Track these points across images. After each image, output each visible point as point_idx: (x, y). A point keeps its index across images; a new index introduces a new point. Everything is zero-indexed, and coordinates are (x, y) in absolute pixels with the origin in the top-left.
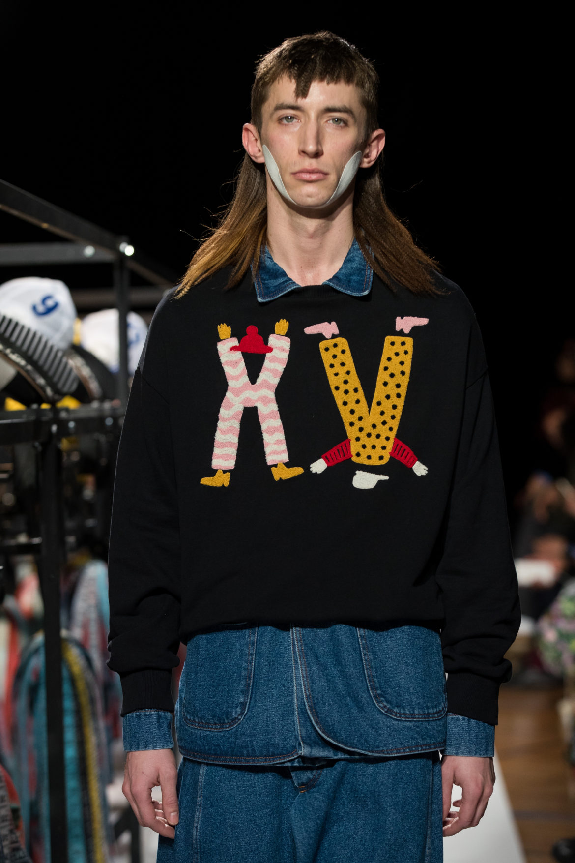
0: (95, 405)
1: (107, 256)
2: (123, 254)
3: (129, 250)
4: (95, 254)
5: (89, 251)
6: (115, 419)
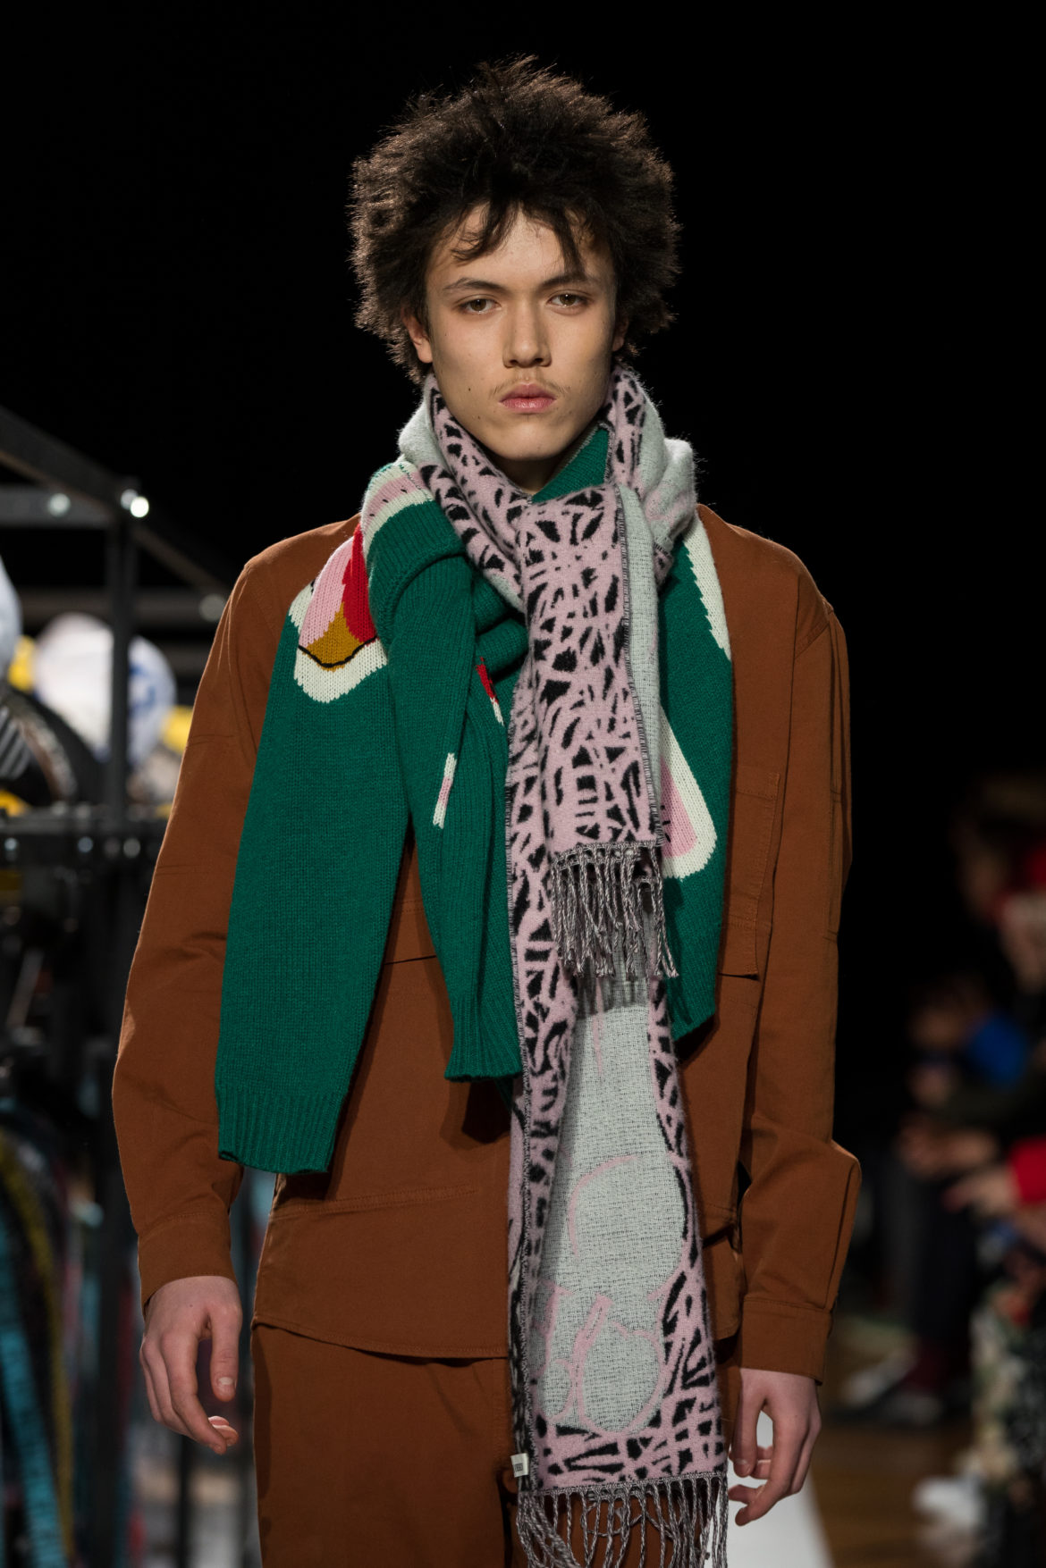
0: (59, 810)
1: (94, 515)
2: (127, 513)
3: (139, 507)
4: (70, 511)
5: (59, 504)
6: (99, 842)
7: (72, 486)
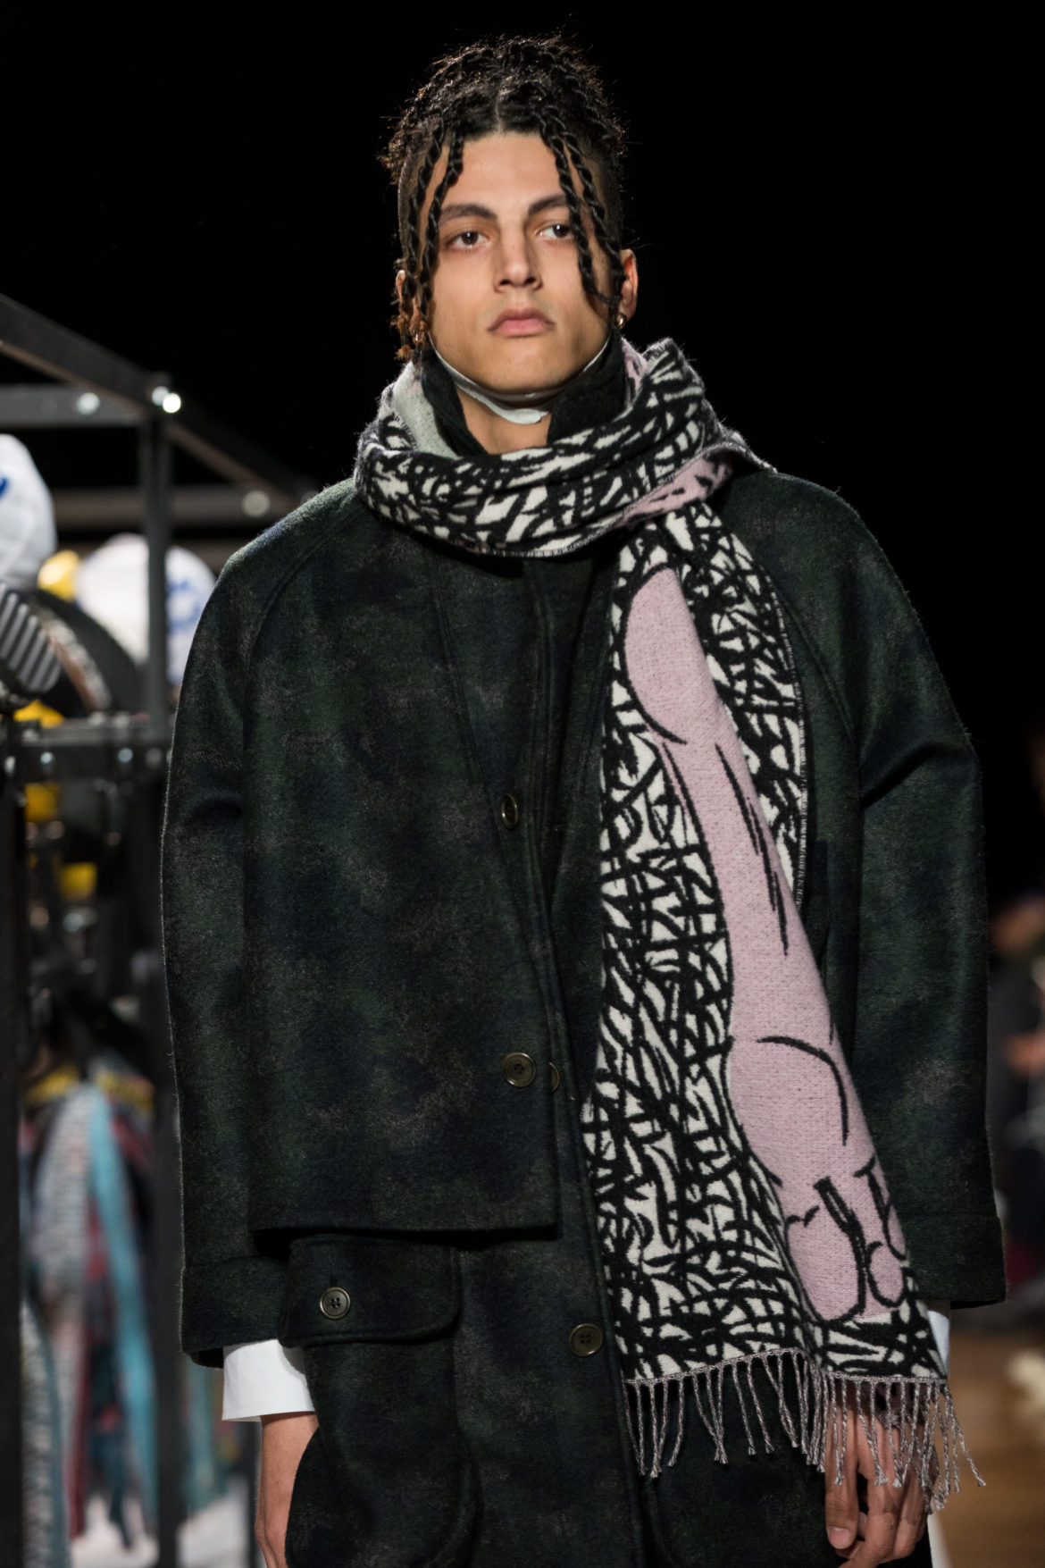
0: (97, 720)
1: (125, 413)
2: (159, 409)
4: (100, 409)
5: (88, 403)
6: (139, 751)
7: (100, 384)
